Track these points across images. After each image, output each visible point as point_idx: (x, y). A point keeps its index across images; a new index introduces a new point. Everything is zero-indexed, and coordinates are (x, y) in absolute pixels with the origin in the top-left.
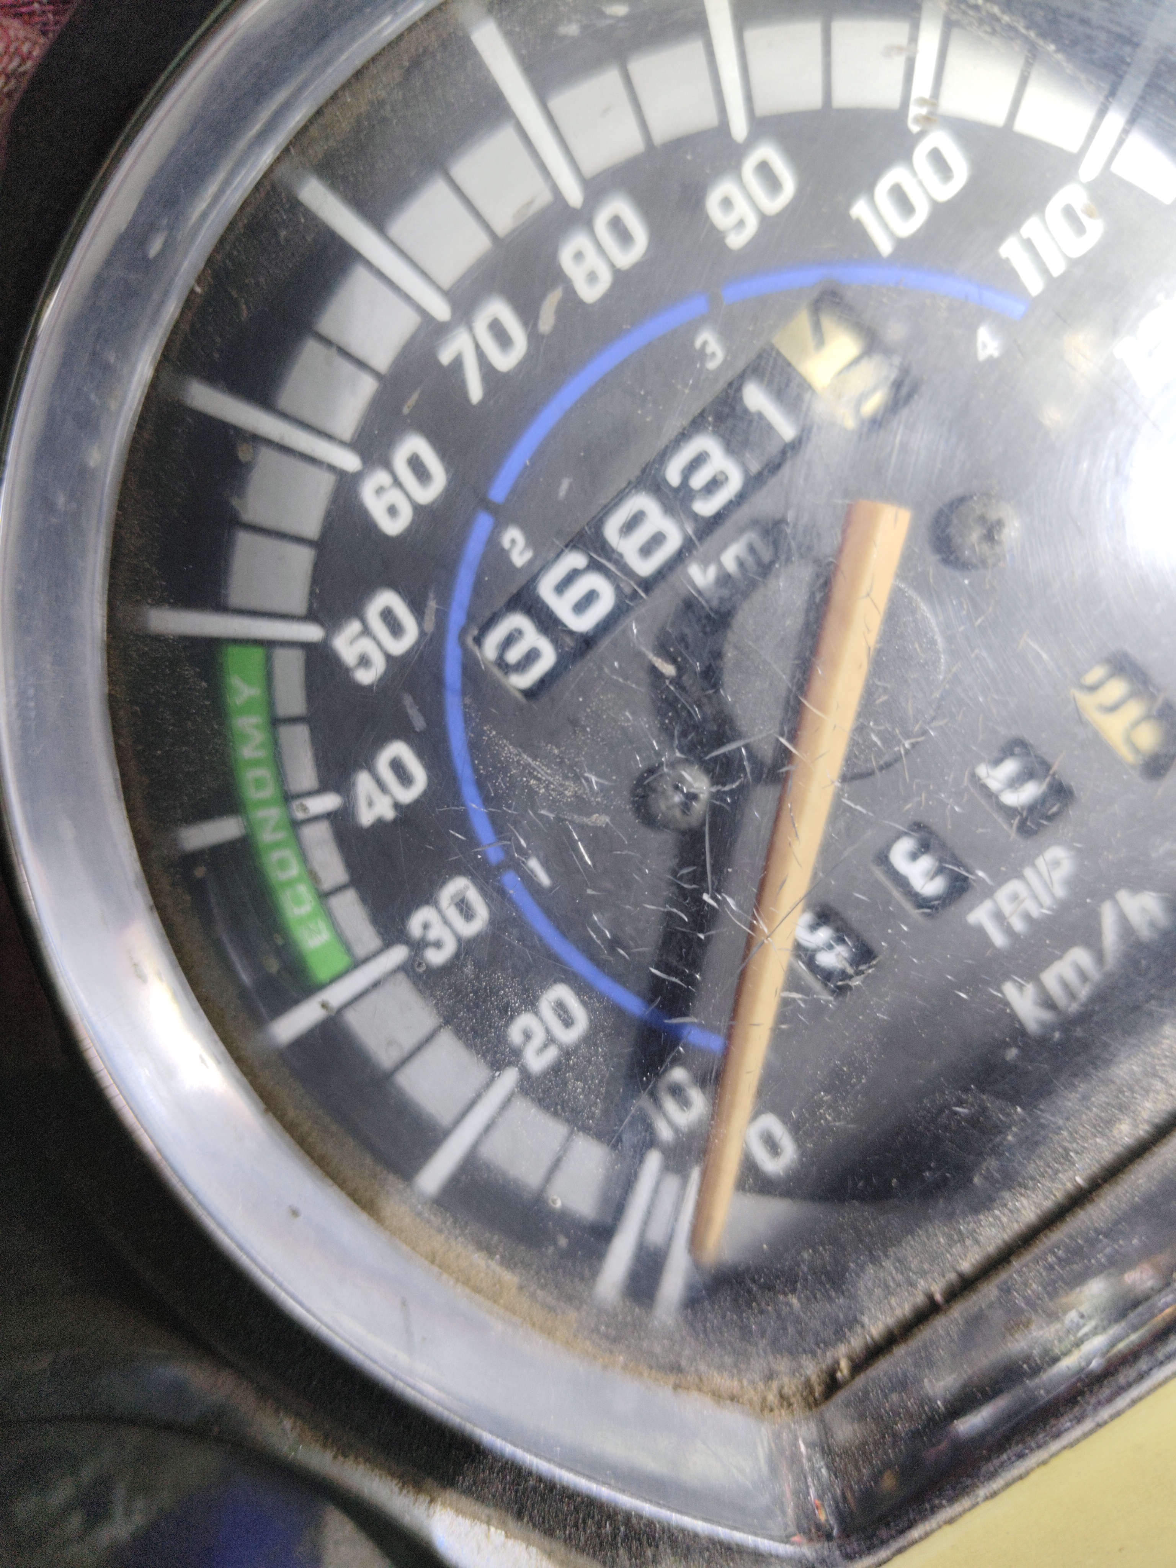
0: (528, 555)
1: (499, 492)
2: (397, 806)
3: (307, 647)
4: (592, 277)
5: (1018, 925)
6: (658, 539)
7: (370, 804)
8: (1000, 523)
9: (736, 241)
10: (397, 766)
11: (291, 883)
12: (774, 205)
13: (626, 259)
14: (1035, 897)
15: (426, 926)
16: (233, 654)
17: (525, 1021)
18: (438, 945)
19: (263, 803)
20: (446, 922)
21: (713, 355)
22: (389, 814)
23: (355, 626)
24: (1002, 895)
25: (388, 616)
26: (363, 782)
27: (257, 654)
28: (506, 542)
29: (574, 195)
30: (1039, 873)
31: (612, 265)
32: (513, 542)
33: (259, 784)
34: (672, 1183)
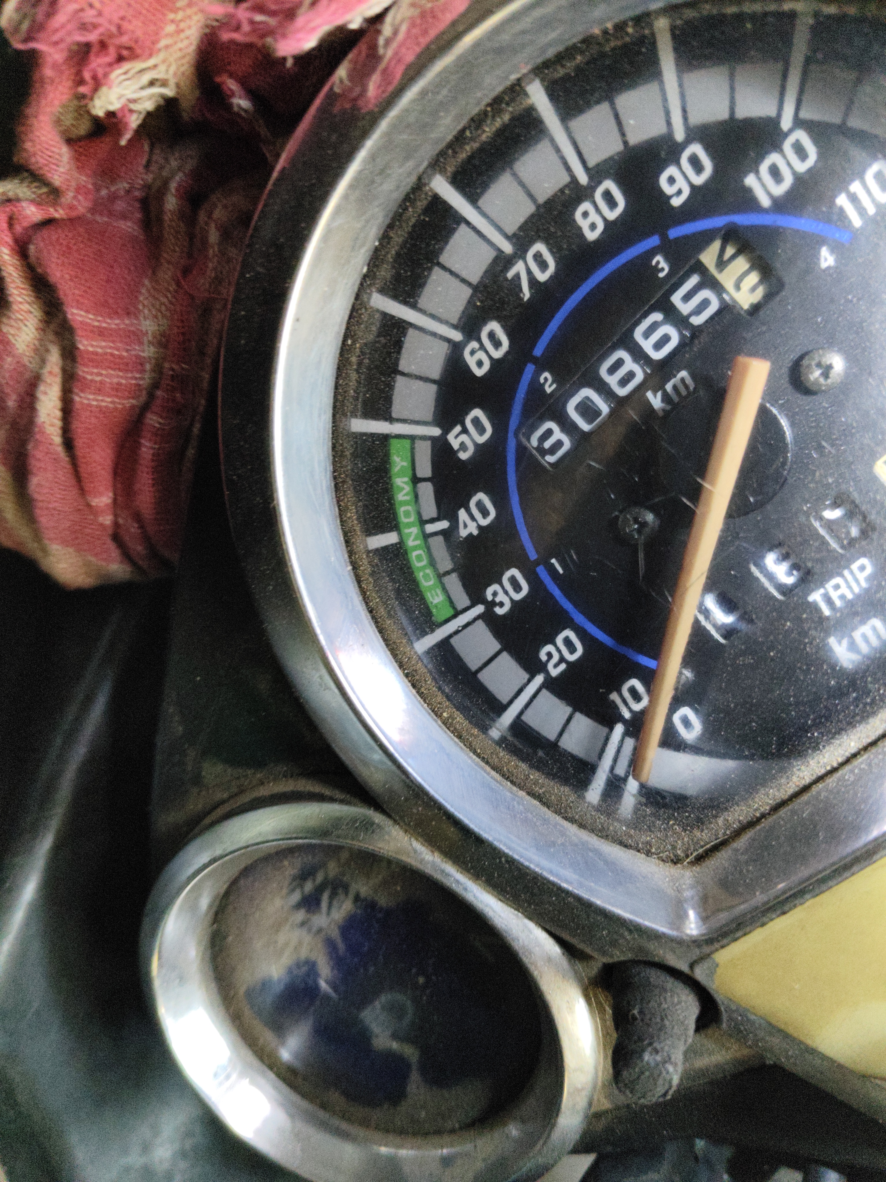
0: (554, 386)
1: (538, 351)
2: (480, 527)
3: (433, 439)
4: (593, 227)
5: (838, 603)
6: (631, 375)
7: (465, 526)
8: (830, 367)
9: (676, 202)
10: (480, 506)
11: (423, 568)
12: (699, 180)
13: (612, 215)
14: (849, 587)
15: (495, 594)
16: (394, 442)
17: (550, 648)
18: (501, 604)
19: (409, 525)
20: (506, 593)
21: (663, 269)
22: (475, 532)
23: (458, 428)
24: (829, 586)
25: (476, 422)
26: (462, 514)
27: (407, 443)
28: (542, 380)
29: (583, 179)
30: (852, 573)
31: (605, 219)
32: (546, 379)
33: (407, 514)
34: (630, 743)
